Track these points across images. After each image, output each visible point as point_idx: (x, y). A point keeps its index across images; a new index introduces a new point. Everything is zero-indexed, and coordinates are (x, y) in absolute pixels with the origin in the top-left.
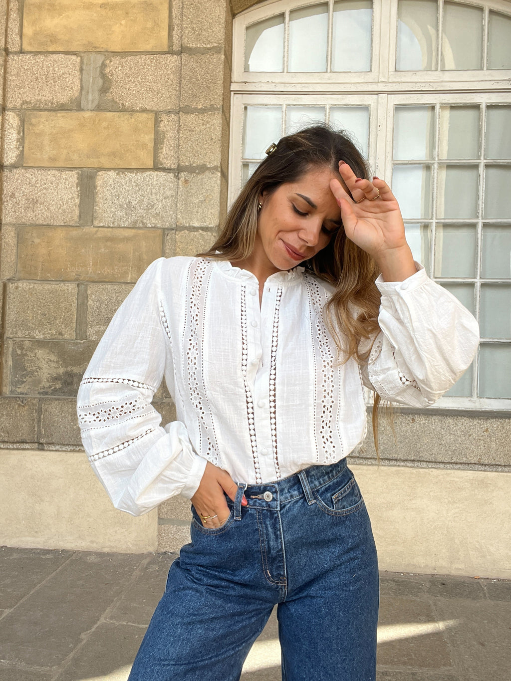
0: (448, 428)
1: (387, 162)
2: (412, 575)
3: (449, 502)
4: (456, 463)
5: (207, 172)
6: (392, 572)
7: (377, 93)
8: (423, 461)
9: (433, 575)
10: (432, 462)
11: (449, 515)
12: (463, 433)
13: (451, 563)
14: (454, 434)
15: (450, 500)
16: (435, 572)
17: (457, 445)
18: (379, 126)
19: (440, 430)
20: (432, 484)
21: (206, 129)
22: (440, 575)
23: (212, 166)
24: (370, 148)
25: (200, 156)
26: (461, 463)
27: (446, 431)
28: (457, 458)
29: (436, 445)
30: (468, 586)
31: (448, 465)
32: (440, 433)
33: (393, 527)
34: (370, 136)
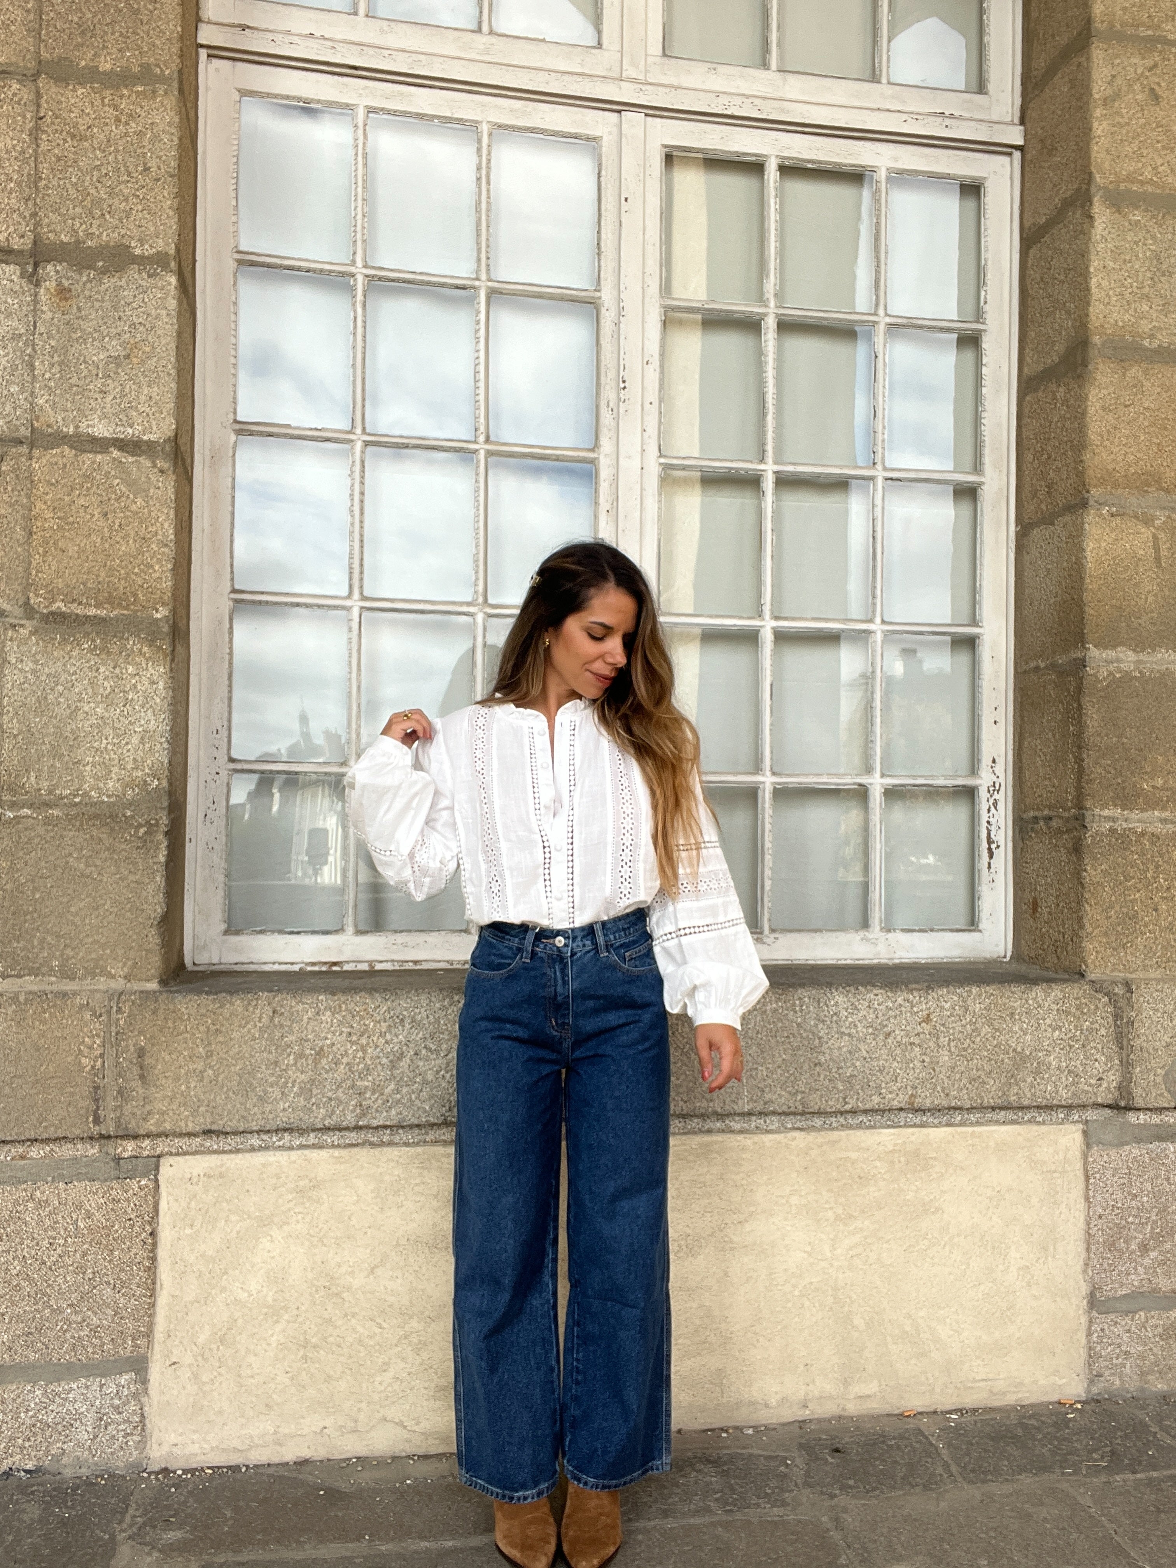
0: (835, 1018)
1: (647, 300)
2: (750, 1432)
3: (838, 1218)
4: (854, 1112)
5: (133, 271)
6: (695, 1432)
7: (618, 107)
8: (774, 1113)
9: (802, 1424)
10: (794, 1114)
11: (839, 1251)
12: (870, 1030)
13: (846, 1383)
14: (849, 1035)
15: (840, 1211)
16: (806, 1414)
17: (858, 1064)
18: (626, 199)
19: (816, 1025)
20: (794, 1175)
21: (126, 134)
22: (819, 1421)
23: (148, 251)
24: (602, 257)
25: (107, 217)
26: (866, 1112)
27: (829, 1028)
28: (858, 1099)
29: (806, 1067)
30: (898, 1447)
31: (833, 1119)
32: (814, 1035)
33: (695, 1305)
34: (603, 224)
